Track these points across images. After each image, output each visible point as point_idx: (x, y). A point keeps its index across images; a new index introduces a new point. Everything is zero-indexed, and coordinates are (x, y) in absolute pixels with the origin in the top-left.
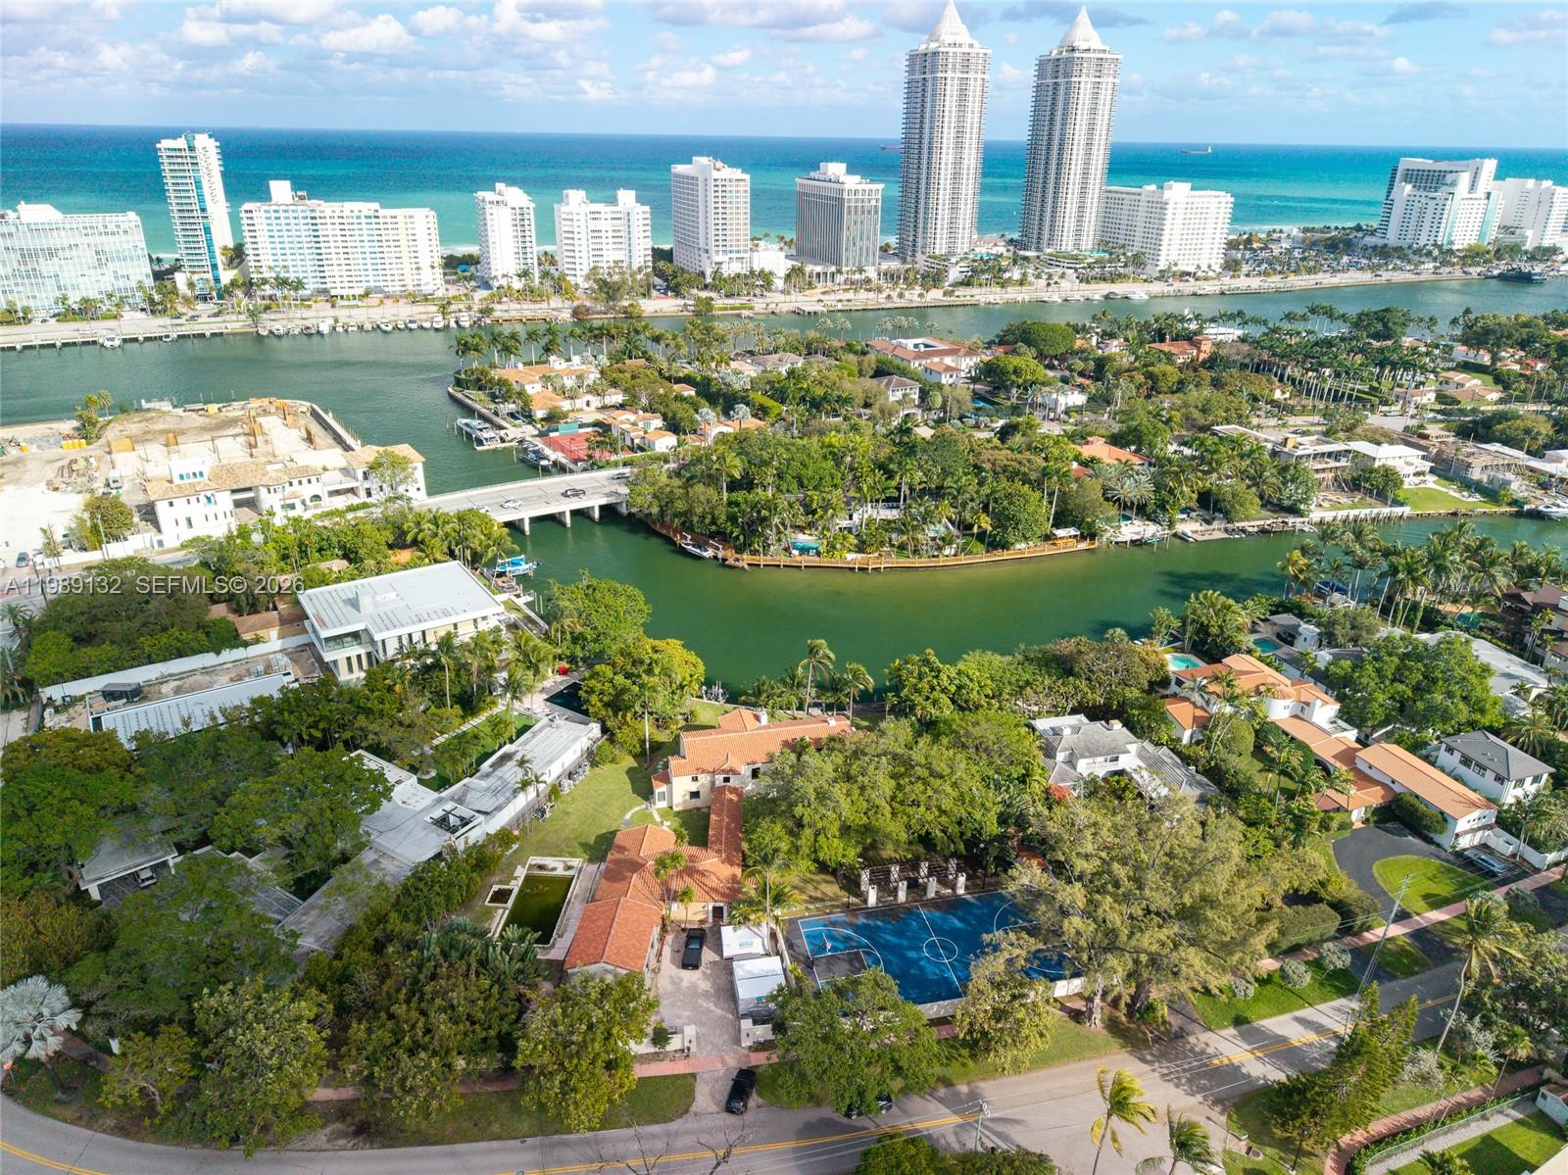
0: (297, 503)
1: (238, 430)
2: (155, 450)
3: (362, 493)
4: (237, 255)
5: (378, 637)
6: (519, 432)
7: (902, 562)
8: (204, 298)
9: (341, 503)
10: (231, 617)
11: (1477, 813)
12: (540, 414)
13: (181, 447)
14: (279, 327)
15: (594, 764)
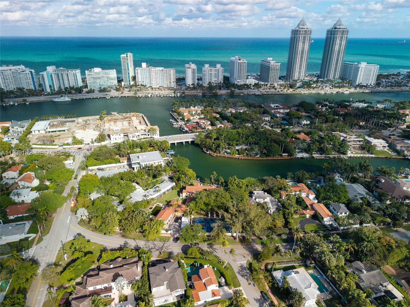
0: (135, 136)
1: (128, 120)
2: (112, 123)
3: (147, 135)
4: (134, 78)
5: (141, 164)
6: (181, 123)
7: (247, 158)
8: (127, 88)
9: (142, 137)
10: (119, 158)
11: (329, 218)
12: (186, 120)
13: (117, 123)
14: (140, 95)
15: (172, 190)
